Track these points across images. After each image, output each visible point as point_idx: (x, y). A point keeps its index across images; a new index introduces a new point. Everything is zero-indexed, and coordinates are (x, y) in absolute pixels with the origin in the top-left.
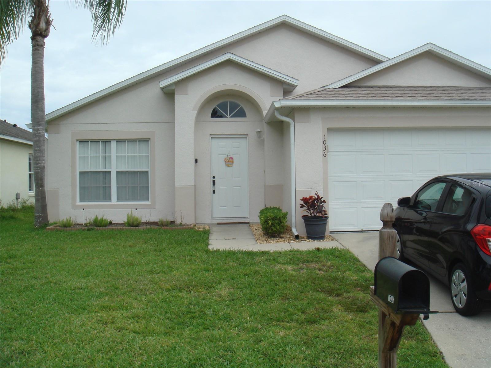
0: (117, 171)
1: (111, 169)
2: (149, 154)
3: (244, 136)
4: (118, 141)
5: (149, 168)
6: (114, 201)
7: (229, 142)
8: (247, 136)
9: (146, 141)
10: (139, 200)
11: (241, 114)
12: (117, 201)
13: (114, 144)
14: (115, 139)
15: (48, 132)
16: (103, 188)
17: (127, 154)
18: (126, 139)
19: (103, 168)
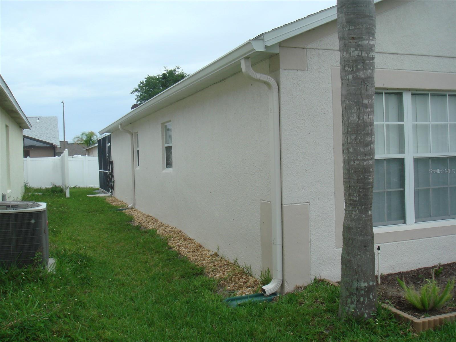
0: (414, 159)
1: (403, 152)
4: (416, 93)
6: (411, 223)
12: (416, 222)
14: (409, 90)
15: (282, 66)
16: (389, 193)
17: (431, 122)
18: (429, 90)
19: (389, 153)
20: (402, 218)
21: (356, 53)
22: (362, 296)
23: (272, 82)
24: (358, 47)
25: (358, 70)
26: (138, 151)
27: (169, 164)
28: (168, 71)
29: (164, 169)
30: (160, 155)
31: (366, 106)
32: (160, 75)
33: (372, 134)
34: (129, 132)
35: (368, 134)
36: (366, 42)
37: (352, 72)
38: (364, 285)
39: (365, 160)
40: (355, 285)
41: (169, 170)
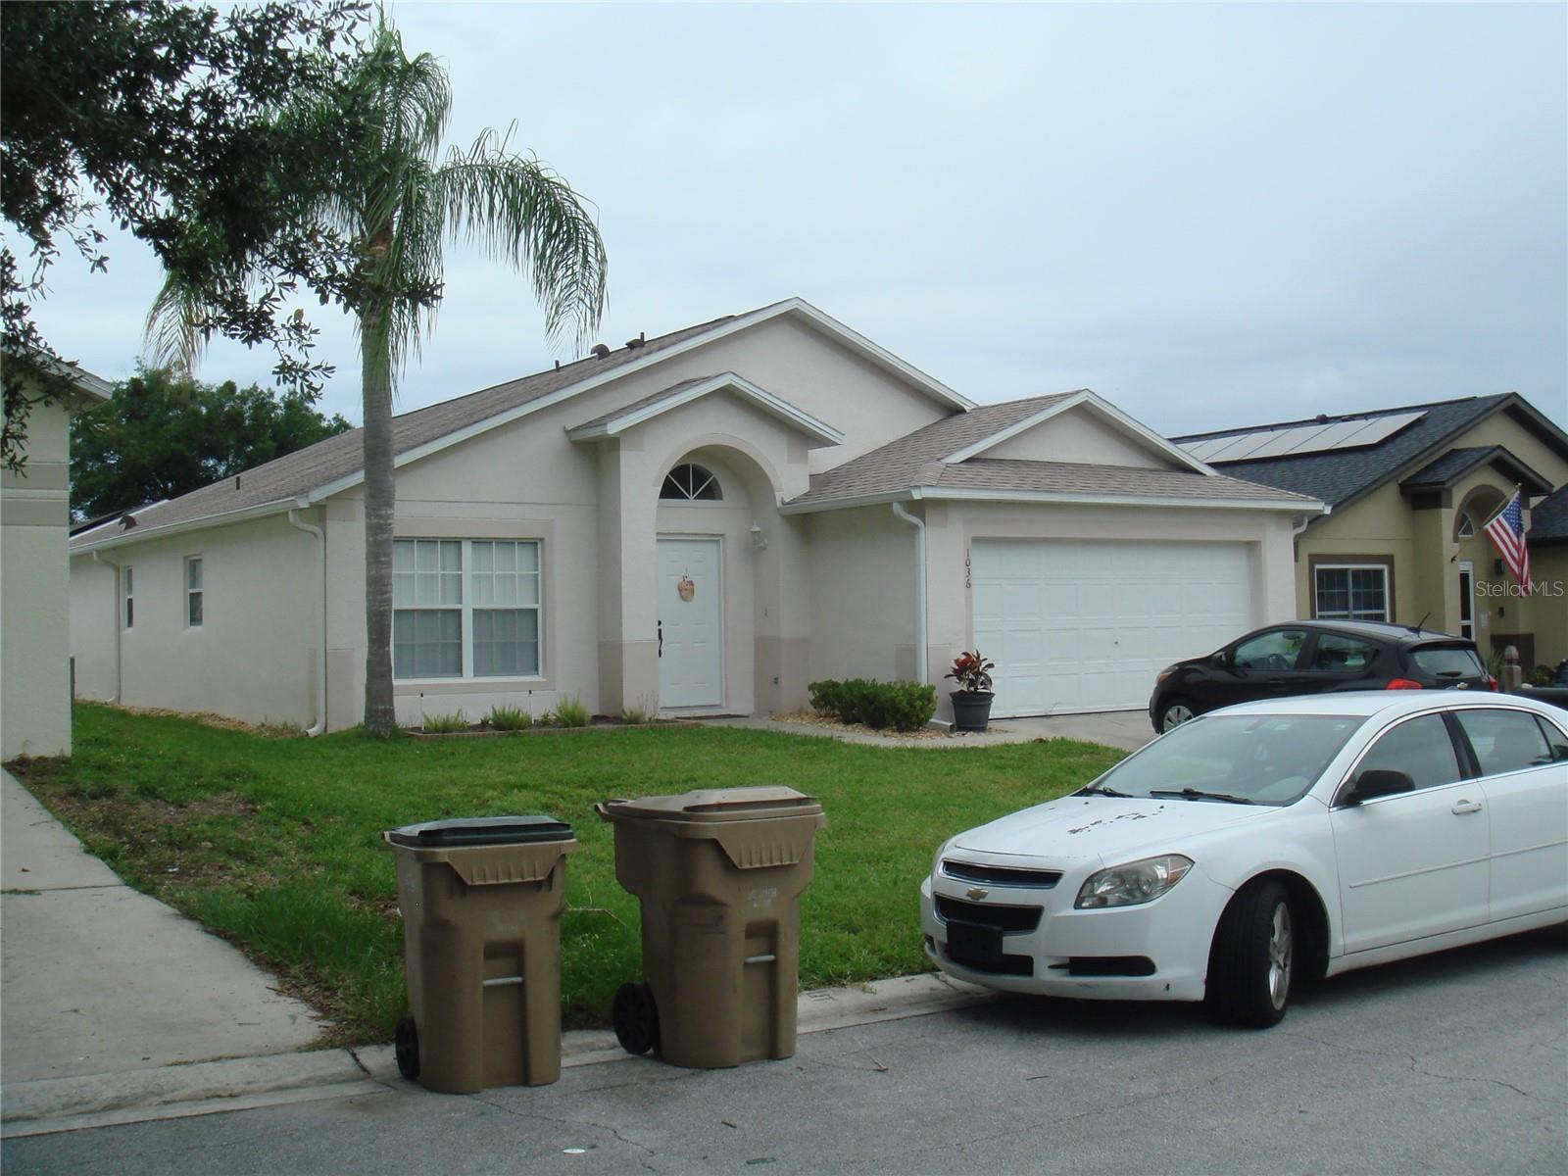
0: (474, 610)
1: (461, 603)
2: (539, 572)
3: (715, 538)
4: (477, 542)
5: (538, 603)
6: (468, 676)
7: (686, 548)
8: (721, 540)
9: (533, 543)
10: (517, 674)
11: (711, 493)
12: (475, 676)
13: (467, 548)
14: (469, 538)
15: (328, 516)
16: (444, 645)
17: (496, 572)
18: (495, 539)
19: (444, 602)
20: (459, 671)
21: (376, 521)
22: (380, 717)
23: (319, 532)
24: (378, 516)
25: (377, 534)
26: (130, 601)
27: (195, 617)
28: (145, 371)
29: (186, 627)
30: (180, 606)
31: (383, 563)
32: (122, 382)
33: (389, 584)
34: (112, 565)
35: (384, 585)
36: (383, 512)
37: (373, 536)
38: (381, 707)
39: (381, 606)
40: (374, 708)
41: (196, 629)
